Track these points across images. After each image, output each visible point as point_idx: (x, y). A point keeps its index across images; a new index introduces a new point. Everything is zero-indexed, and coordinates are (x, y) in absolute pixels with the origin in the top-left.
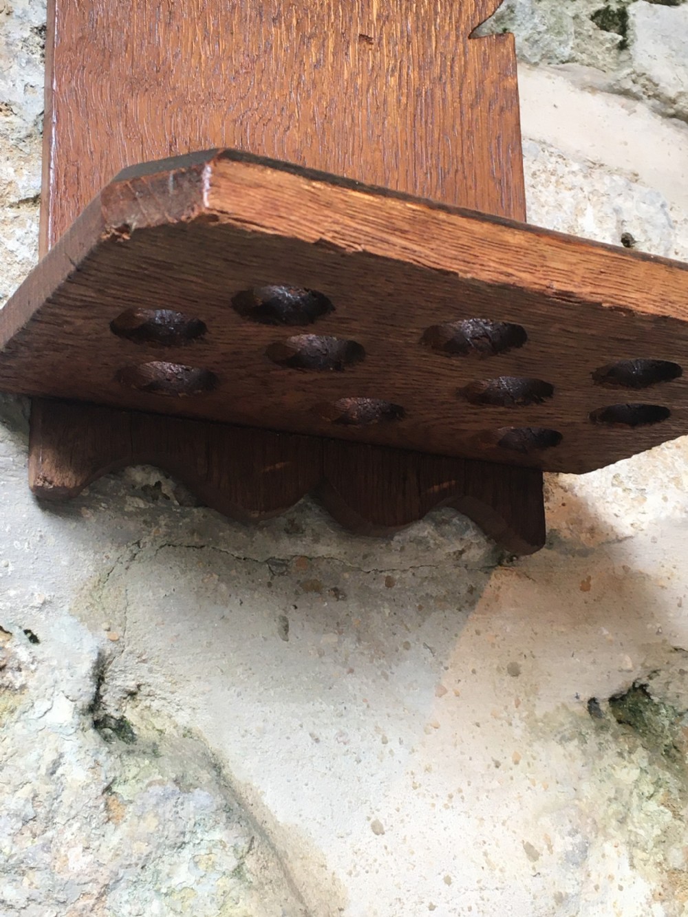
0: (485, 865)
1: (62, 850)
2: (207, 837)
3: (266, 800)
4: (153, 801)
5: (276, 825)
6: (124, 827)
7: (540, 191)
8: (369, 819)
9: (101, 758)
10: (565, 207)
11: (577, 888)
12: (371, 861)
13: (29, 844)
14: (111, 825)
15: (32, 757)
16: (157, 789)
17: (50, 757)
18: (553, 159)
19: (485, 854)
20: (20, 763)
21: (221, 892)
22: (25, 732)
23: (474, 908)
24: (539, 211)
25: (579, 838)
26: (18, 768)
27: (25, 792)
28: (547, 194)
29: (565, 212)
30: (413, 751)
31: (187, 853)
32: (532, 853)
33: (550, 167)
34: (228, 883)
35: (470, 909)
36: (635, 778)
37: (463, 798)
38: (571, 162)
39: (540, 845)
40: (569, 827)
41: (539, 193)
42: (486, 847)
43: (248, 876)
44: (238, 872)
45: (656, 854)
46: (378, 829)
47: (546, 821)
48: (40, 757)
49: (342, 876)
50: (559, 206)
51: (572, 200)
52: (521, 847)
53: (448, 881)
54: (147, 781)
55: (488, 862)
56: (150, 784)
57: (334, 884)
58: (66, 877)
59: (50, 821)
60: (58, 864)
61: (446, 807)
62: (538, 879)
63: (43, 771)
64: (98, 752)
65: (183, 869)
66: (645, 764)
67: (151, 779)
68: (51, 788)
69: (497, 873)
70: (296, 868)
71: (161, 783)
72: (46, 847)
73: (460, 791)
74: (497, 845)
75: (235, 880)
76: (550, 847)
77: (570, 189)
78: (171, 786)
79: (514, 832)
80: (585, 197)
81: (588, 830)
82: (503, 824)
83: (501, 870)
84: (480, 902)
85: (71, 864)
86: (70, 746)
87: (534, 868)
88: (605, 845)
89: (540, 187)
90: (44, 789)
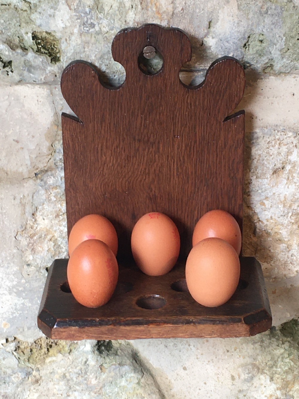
0: (217, 381)
1: (90, 379)
2: (129, 375)
3: (151, 362)
4: (113, 369)
5: (153, 368)
6: (106, 374)
7: (271, 150)
8: (182, 366)
9: (99, 359)
10: (282, 154)
11: (247, 388)
12: (182, 377)
13: (81, 379)
14: (103, 373)
15: (80, 360)
16: (114, 366)
17: (85, 360)
18: (279, 134)
19: (218, 377)
20: (77, 361)
21: (133, 387)
22: (78, 354)
23: (213, 391)
24: (269, 159)
25: (250, 375)
26: (76, 363)
27: (78, 368)
28: (274, 150)
29: (282, 156)
30: (198, 349)
31: (124, 379)
32: (233, 378)
33: (277, 137)
34: (135, 386)
35: (211, 391)
36: (282, 352)
37: (213, 362)
38: (288, 133)
39: (236, 377)
40: (247, 372)
41: (270, 151)
42: (219, 376)
43: (141, 384)
44: (138, 383)
45: (284, 375)
46: (185, 369)
47: (240, 370)
48: (82, 360)
49: (173, 381)
50: (279, 154)
51: (286, 150)
52: (230, 376)
53: (205, 383)
54: (111, 364)
55: (218, 380)
56: (112, 365)
57: (170, 383)
58: (91, 385)
59: (86, 373)
60: (89, 383)
61: (207, 364)
62: (233, 386)
63: (83, 363)
64: (97, 358)
65: (124, 382)
66: (287, 348)
67: (113, 363)
68: (85, 367)
69: (220, 383)
70: (158, 379)
71: (115, 365)
72: (85, 380)
73: (212, 360)
74: (223, 375)
75: (138, 385)
76: (239, 378)
77: (286, 145)
78: (117, 365)
79: (229, 371)
80: (294, 146)
81: (254, 372)
82: (227, 368)
83: (222, 383)
84: (215, 389)
85: (92, 382)
86: (90, 357)
87: (232, 383)
88: (260, 376)
89: (271, 148)
90: (83, 368)
